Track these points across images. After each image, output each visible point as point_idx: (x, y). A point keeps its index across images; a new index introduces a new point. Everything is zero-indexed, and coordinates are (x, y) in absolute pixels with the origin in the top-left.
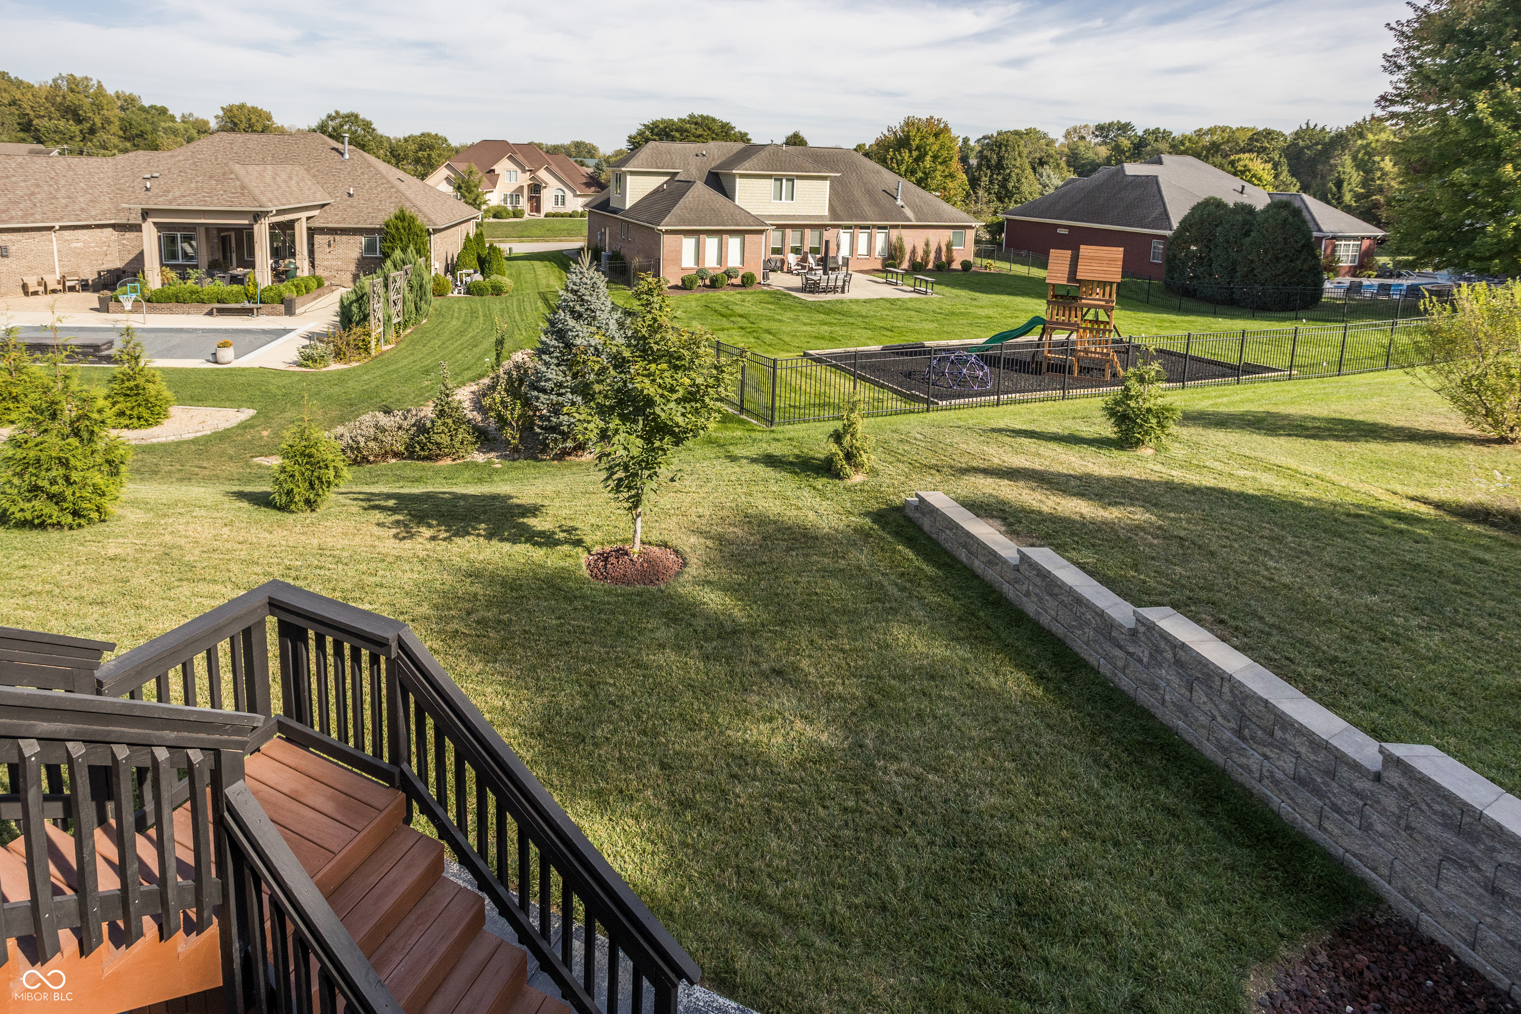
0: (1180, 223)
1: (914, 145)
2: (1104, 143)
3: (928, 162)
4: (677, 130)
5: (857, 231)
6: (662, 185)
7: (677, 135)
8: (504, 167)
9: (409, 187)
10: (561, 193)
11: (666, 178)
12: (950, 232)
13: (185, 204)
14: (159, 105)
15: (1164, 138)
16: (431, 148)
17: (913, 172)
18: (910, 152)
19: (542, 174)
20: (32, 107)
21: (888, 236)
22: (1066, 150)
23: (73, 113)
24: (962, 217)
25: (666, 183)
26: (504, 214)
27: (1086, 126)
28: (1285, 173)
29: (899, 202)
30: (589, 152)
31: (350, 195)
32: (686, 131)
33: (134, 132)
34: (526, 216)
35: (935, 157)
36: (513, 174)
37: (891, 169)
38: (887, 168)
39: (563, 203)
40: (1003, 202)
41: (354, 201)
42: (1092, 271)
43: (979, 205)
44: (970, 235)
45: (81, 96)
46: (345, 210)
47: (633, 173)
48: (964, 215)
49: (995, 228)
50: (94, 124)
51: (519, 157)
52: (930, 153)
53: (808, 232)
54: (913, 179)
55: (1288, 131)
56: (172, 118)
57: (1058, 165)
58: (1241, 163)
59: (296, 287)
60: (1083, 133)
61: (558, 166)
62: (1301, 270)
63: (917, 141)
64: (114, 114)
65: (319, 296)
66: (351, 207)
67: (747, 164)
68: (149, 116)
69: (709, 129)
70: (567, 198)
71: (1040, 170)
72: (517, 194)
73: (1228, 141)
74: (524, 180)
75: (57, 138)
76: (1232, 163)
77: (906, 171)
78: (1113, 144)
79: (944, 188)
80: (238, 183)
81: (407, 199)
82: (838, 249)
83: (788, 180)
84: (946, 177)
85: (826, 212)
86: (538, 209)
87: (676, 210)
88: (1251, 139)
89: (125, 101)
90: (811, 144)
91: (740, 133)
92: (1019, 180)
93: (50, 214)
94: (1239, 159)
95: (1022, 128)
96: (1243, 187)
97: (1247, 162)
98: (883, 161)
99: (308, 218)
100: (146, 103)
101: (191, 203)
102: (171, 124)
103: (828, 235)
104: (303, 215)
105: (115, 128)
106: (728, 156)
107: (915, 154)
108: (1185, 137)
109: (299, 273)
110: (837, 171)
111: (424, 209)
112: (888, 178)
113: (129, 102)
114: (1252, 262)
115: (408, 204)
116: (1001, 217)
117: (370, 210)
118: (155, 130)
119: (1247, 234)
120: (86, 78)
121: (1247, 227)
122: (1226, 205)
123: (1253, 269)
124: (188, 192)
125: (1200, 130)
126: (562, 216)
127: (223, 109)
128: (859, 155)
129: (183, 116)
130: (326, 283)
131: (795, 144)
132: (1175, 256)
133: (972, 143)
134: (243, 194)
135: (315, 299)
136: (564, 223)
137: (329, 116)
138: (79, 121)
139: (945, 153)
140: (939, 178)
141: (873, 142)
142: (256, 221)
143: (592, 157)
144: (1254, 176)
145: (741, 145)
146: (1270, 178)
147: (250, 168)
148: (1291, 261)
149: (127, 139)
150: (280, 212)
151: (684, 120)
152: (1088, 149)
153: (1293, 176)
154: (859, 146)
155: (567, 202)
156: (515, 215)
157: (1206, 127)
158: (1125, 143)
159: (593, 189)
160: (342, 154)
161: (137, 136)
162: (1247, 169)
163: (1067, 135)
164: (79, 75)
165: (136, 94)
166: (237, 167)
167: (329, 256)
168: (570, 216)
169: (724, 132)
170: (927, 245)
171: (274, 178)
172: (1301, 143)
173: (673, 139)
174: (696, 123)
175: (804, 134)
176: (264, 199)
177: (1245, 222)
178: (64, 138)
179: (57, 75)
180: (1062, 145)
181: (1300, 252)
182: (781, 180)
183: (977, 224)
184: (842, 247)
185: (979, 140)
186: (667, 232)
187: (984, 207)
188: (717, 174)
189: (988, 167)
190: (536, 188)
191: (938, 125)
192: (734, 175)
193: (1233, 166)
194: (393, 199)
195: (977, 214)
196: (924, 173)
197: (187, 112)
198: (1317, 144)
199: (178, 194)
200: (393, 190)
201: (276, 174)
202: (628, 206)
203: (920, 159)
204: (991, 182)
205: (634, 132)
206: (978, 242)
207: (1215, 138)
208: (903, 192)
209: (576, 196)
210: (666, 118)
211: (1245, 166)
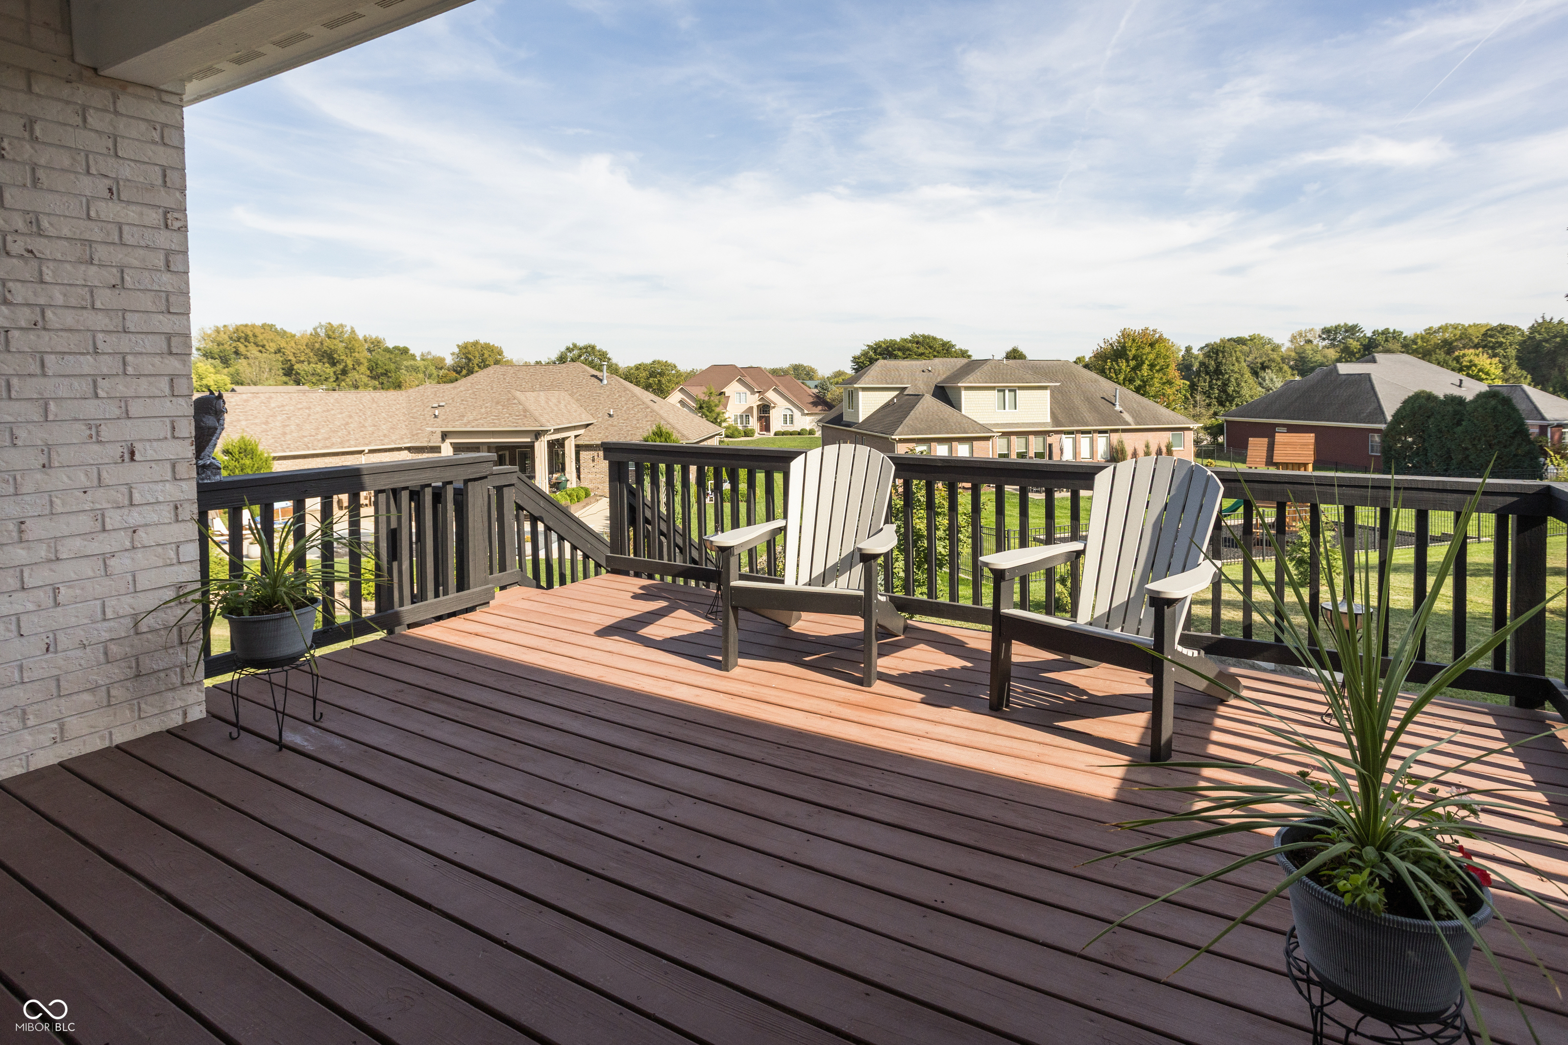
0: (1393, 416)
1: (1131, 354)
2: (1333, 346)
3: (1145, 370)
4: (899, 350)
5: (1079, 436)
6: (893, 399)
7: (900, 354)
8: (734, 389)
9: (662, 408)
10: (789, 413)
11: (896, 393)
12: (1169, 434)
13: (477, 426)
14: (401, 346)
15: (1394, 338)
16: (662, 374)
17: (1131, 381)
18: (1127, 361)
19: (771, 395)
20: (294, 354)
21: (1109, 439)
22: (1293, 354)
23: (329, 357)
24: (1180, 419)
25: (895, 397)
26: (736, 433)
27: (1311, 330)
28: (1514, 366)
29: (1118, 408)
30: (808, 374)
31: (610, 415)
32: (908, 349)
33: (380, 371)
34: (756, 435)
35: (1152, 366)
36: (743, 396)
37: (1110, 379)
38: (1106, 377)
39: (792, 422)
40: (1224, 406)
41: (614, 421)
42: (1287, 455)
43: (1198, 409)
44: (1190, 436)
45: (336, 342)
46: (607, 429)
47: (864, 389)
48: (1182, 418)
49: (1215, 430)
50: (346, 366)
51: (748, 380)
52: (1147, 362)
53: (1032, 438)
54: (1132, 387)
55: (1525, 326)
56: (413, 357)
57: (1281, 369)
58: (1467, 359)
59: (569, 496)
60: (1310, 336)
61: (785, 387)
62: (1515, 455)
63: (1133, 352)
64: (363, 356)
65: (587, 504)
66: (612, 426)
67: (971, 377)
68: (392, 356)
69: (931, 347)
70: (795, 417)
71: (1262, 374)
72: (746, 415)
73: (1461, 338)
74: (754, 401)
75: (314, 380)
76: (1457, 359)
77: (1124, 379)
78: (1342, 346)
79: (1164, 395)
80: (521, 407)
81: (662, 418)
82: (1062, 453)
83: (1010, 391)
84: (1164, 384)
85: (1048, 420)
86: (767, 428)
87: (907, 421)
88: (1485, 335)
89: (372, 343)
90: (1029, 357)
91: (961, 350)
92: (1238, 385)
93: (361, 440)
94: (1464, 355)
95: (1246, 335)
96: (1461, 381)
97: (1472, 357)
98: (1102, 372)
99: (576, 436)
100: (390, 344)
101: (483, 425)
102: (412, 363)
103: (1050, 440)
104: (572, 434)
105: (363, 369)
106: (952, 371)
107: (1132, 363)
108: (1417, 337)
109: (569, 485)
110: (1056, 381)
111: (677, 426)
112: (1106, 386)
113: (375, 345)
114: (1466, 449)
115: (662, 422)
116: (1221, 419)
117: (629, 428)
118: (398, 369)
119: (1459, 423)
120: (342, 325)
121: (1458, 417)
122: (1436, 398)
123: (1468, 456)
124: (479, 417)
125: (1430, 329)
126: (791, 434)
127: (458, 346)
128: (1080, 367)
129: (422, 355)
130: (592, 494)
131: (1015, 358)
132: (1390, 448)
133: (1195, 351)
134: (525, 416)
135: (584, 507)
136: (795, 440)
137: (568, 349)
138: (333, 364)
139: (1161, 362)
140: (1157, 385)
141: (1092, 355)
142: (537, 439)
143: (811, 379)
144: (1480, 370)
145: (963, 361)
146: (1498, 372)
147: (528, 394)
148: (1505, 447)
149: (373, 378)
150: (557, 431)
151: (905, 340)
152: (1316, 352)
153: (1522, 369)
154: (1079, 358)
155: (795, 421)
156: (746, 435)
157: (1436, 325)
158: (1354, 345)
159: (820, 408)
160: (601, 380)
161: (382, 374)
162: (1472, 365)
163: (1293, 339)
164: (335, 323)
165: (381, 336)
166: (518, 394)
167: (594, 470)
168: (799, 434)
169: (945, 350)
170: (1147, 446)
171: (547, 402)
172: (1538, 336)
173: (896, 357)
174: (917, 343)
175: (1022, 349)
176: (543, 420)
177: (1456, 413)
178: (319, 380)
179: (317, 324)
180: (1289, 349)
181: (1513, 438)
182: (1004, 391)
183: (1195, 426)
184: (1065, 451)
185: (1202, 348)
186: (901, 441)
187: (1203, 411)
188: (943, 387)
189: (1207, 373)
190: (765, 409)
191: (1153, 335)
192: (960, 388)
193: (1458, 362)
194: (649, 418)
195: (1196, 417)
196: (1142, 381)
197: (425, 351)
198: (1555, 337)
199: (471, 418)
200: (648, 410)
201: (548, 400)
202: (860, 421)
203: (1138, 367)
204: (1211, 387)
205: (858, 353)
206: (1197, 442)
207: (1447, 335)
208: (1121, 398)
209: (804, 414)
210: (888, 339)
211: (1471, 361)
